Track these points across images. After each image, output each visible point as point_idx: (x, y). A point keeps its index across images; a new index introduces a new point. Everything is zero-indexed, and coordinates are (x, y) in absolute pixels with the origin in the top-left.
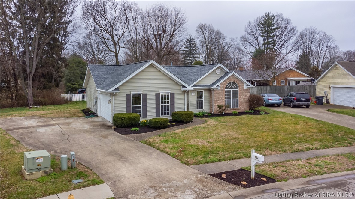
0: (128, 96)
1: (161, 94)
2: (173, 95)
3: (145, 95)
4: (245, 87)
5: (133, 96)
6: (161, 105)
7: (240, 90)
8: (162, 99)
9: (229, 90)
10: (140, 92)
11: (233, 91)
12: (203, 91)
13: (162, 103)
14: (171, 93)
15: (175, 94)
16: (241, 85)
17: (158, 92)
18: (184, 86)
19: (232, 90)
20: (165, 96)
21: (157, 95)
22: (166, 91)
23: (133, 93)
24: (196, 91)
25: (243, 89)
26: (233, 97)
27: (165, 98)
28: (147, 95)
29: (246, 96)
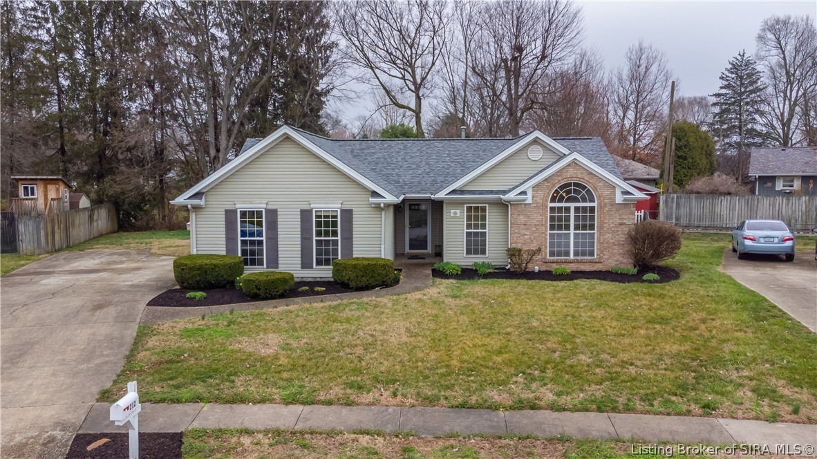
0: (230, 214)
1: (314, 210)
2: (348, 214)
3: (272, 214)
4: (619, 198)
5: (243, 214)
6: (315, 238)
7: (600, 206)
8: (319, 224)
9: (564, 205)
10: (260, 206)
11: (577, 209)
12: (487, 205)
13: (319, 233)
14: (342, 211)
15: (354, 213)
16: (607, 192)
17: (306, 207)
18: (375, 194)
19: (572, 205)
20: (328, 217)
21: (305, 215)
22: (331, 205)
23: (241, 206)
24: (466, 206)
25: (612, 205)
26: (577, 227)
27: (327, 224)
28: (279, 213)
29: (621, 224)
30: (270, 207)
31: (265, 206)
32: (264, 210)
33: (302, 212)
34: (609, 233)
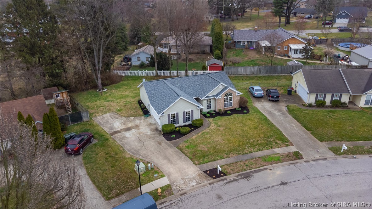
0: (169, 115)
1: (185, 111)
2: (192, 111)
3: (177, 114)
4: (237, 94)
5: (171, 115)
8: (186, 114)
10: (175, 113)
12: (211, 99)
13: (187, 116)
16: (235, 94)
18: (198, 107)
22: (189, 110)
23: (171, 113)
24: (207, 99)
25: (236, 96)
26: (229, 101)
27: (188, 113)
28: (179, 113)
29: (237, 99)
30: (177, 112)
33: (183, 112)
34: (235, 101)
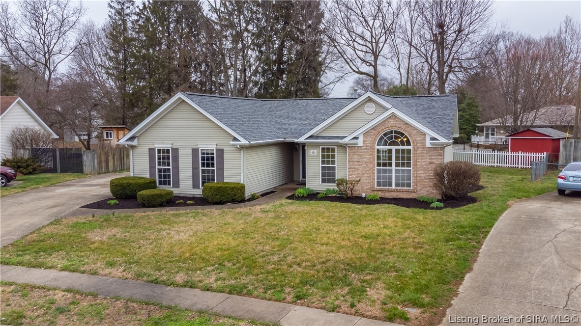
0: (151, 151)
1: (200, 149)
2: (220, 152)
3: (176, 151)
4: (429, 143)
5: (159, 150)
6: (201, 168)
7: (415, 149)
11: (397, 151)
12: (336, 147)
14: (217, 150)
15: (224, 151)
16: (419, 139)
17: (195, 147)
18: (235, 139)
19: (394, 148)
20: (208, 154)
21: (195, 151)
22: (210, 146)
23: (158, 146)
24: (321, 147)
25: (423, 148)
26: (397, 165)
27: (208, 158)
28: (179, 151)
29: (431, 163)
30: (174, 147)
31: (171, 146)
32: (170, 149)
33: (193, 150)
34: (421, 170)
